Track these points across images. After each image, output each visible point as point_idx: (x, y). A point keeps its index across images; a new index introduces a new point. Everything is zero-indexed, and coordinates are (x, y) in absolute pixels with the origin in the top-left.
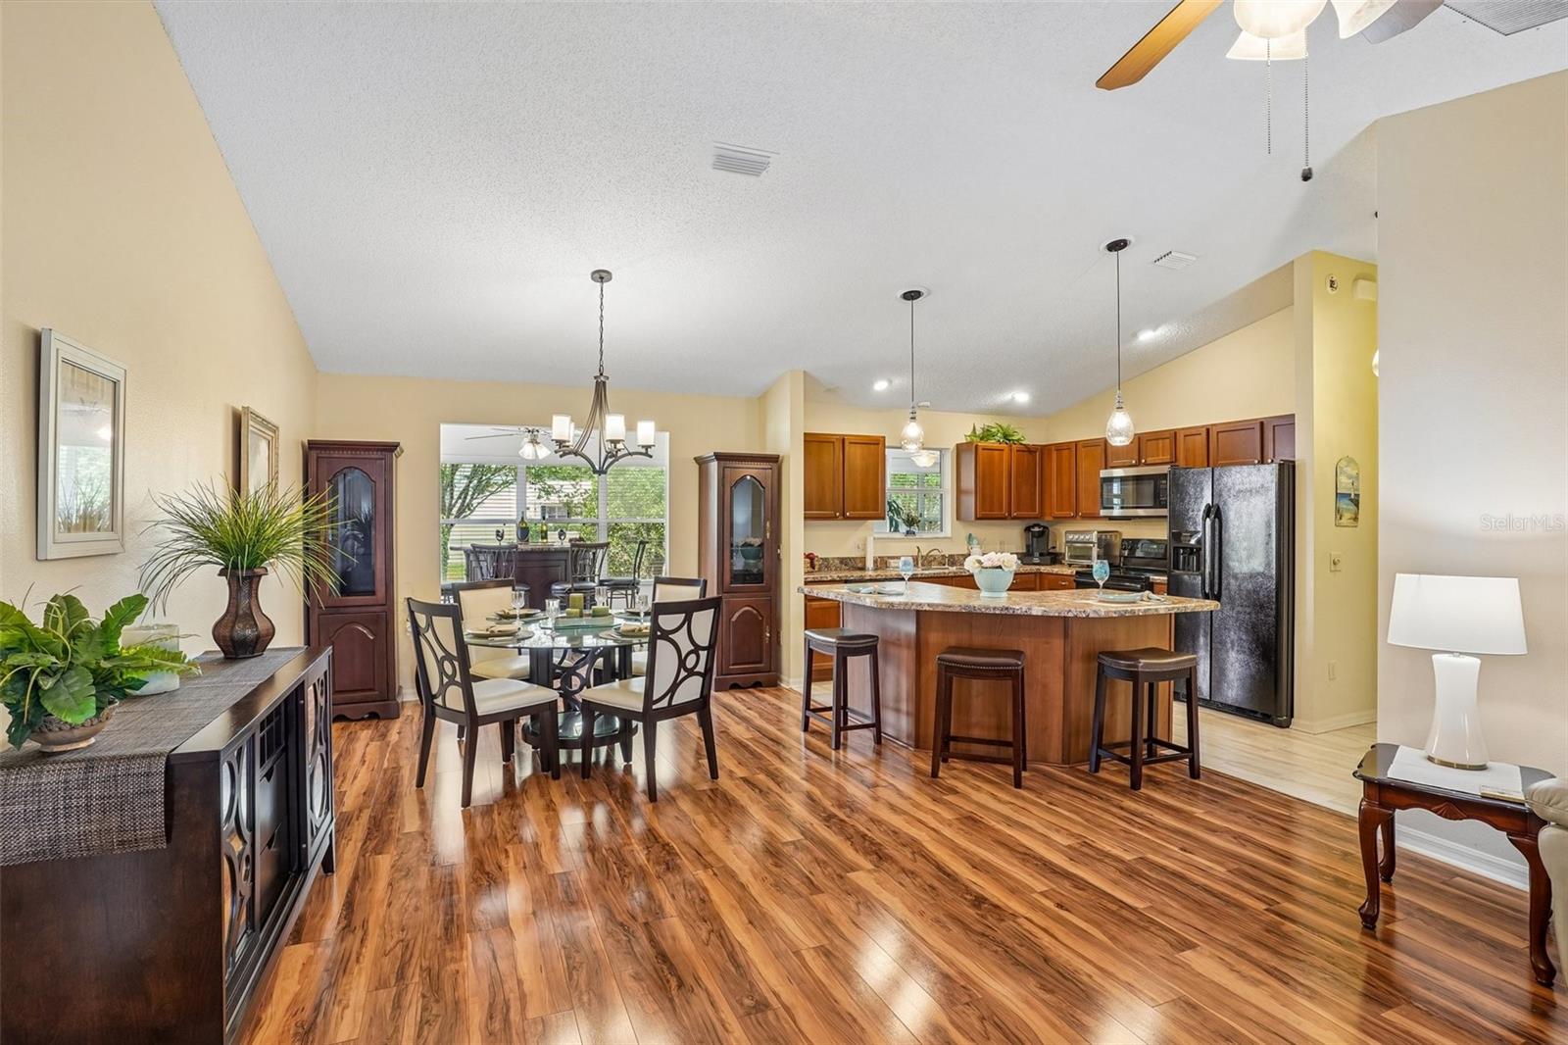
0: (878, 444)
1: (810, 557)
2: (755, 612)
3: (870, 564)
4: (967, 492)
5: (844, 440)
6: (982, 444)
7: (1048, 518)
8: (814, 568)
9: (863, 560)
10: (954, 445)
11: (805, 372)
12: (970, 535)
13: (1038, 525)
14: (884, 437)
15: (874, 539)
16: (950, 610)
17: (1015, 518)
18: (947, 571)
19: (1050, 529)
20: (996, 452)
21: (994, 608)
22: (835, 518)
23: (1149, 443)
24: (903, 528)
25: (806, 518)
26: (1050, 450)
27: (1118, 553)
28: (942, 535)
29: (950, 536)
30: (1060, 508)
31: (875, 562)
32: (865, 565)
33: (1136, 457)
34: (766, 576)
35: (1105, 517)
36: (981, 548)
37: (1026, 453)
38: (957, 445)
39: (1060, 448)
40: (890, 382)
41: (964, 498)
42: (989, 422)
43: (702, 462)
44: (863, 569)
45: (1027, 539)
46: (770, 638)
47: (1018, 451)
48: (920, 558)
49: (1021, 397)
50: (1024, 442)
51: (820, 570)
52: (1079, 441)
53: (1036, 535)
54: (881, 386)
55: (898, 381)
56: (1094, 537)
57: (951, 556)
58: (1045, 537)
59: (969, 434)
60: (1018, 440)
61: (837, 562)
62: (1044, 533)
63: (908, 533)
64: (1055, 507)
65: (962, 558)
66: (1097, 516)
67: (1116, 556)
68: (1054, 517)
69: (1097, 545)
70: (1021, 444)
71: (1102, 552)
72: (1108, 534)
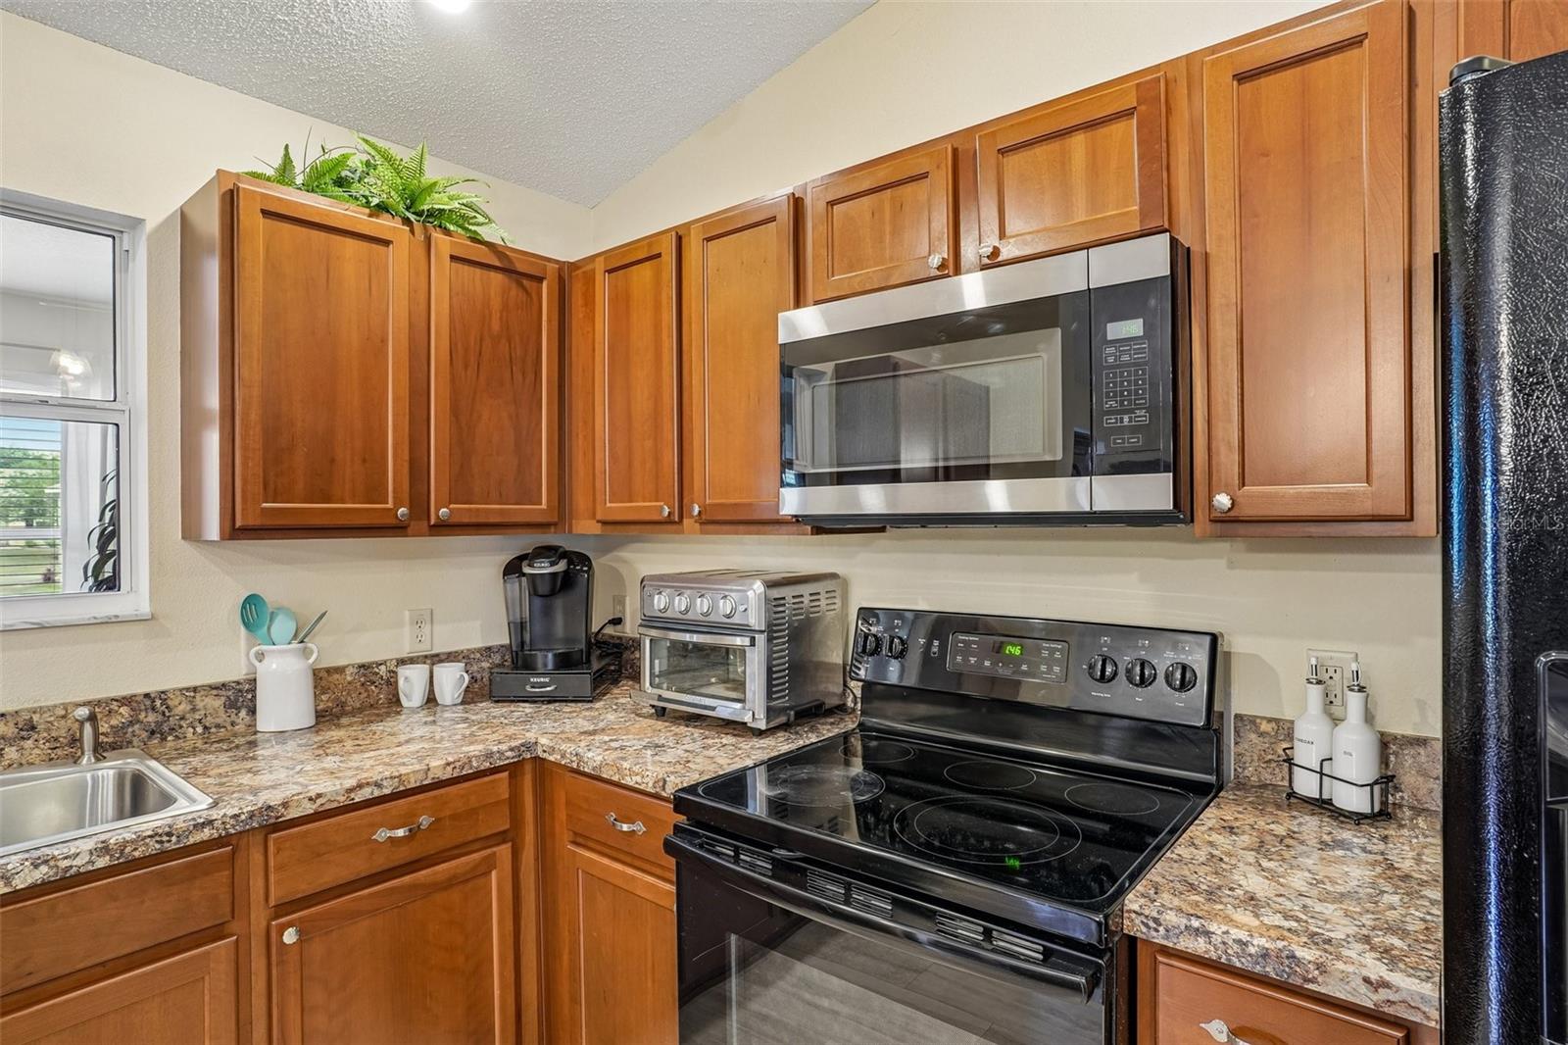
7: (586, 526)
13: (547, 551)
17: (445, 528)
19: (599, 563)
26: (590, 279)
27: (835, 657)
28: (104, 609)
30: (624, 490)
35: (798, 520)
37: (497, 278)
39: (620, 261)
45: (514, 603)
47: (457, 261)
50: (487, 233)
52: (687, 225)
53: (544, 588)
56: (749, 604)
58: (579, 592)
60: (462, 220)
62: (571, 584)
64: (605, 486)
65: (219, 703)
66: (766, 516)
67: (829, 667)
68: (604, 523)
69: (761, 639)
70: (476, 239)
71: (783, 662)
72: (805, 590)
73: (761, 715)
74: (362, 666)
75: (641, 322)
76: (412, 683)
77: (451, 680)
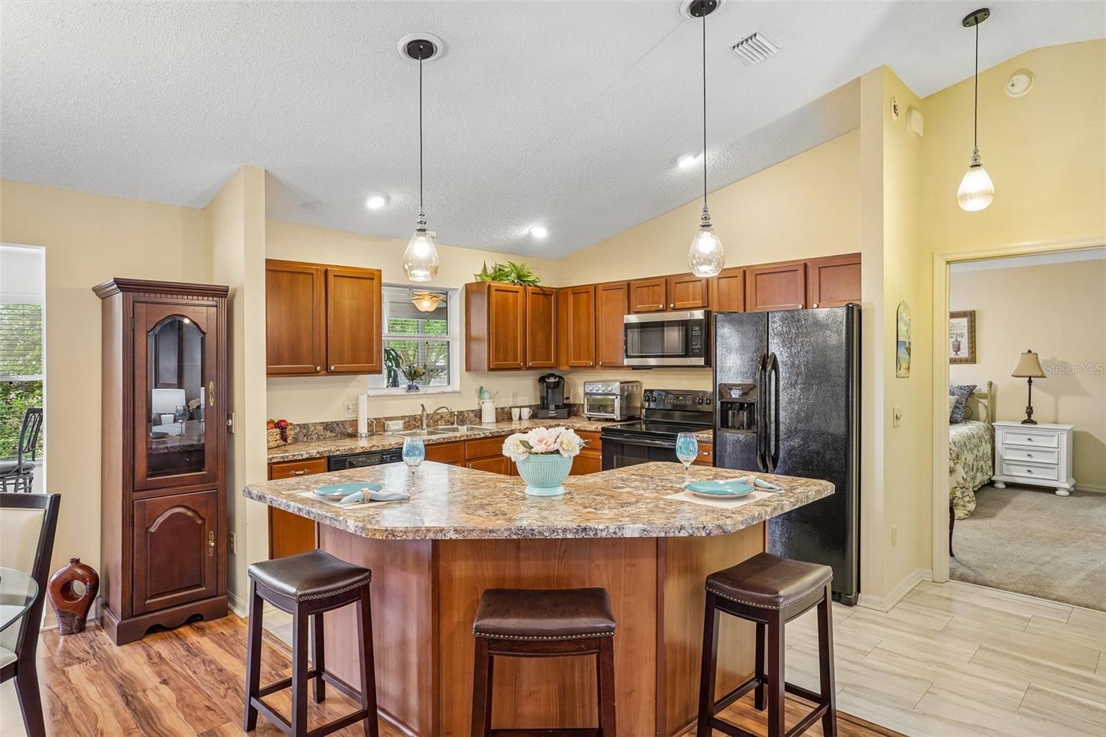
0: (373, 279)
1: (280, 427)
2: (190, 513)
3: (363, 429)
4: (478, 339)
5: (326, 271)
6: (495, 284)
7: (564, 368)
8: (285, 440)
9: (354, 423)
10: (463, 285)
11: (266, 171)
12: (482, 388)
13: (553, 375)
14: (380, 271)
15: (368, 396)
16: (493, 536)
17: (530, 368)
18: (458, 434)
19: (566, 379)
20: (510, 294)
21: (565, 530)
22: (314, 373)
23: (678, 285)
24: (404, 382)
25: (270, 374)
26: (567, 293)
27: (639, 405)
28: (449, 389)
29: (458, 389)
30: (578, 357)
31: (370, 425)
32: (356, 430)
33: (663, 300)
34: (209, 460)
35: (629, 366)
36: (494, 402)
37: (541, 296)
38: (466, 285)
39: (577, 291)
40: (388, 199)
41: (474, 346)
42: (504, 261)
43: (102, 293)
44: (354, 435)
45: (541, 391)
46: (216, 547)
47: (532, 293)
48: (424, 418)
49: (539, 232)
50: (539, 284)
51: (296, 440)
52: (598, 285)
53: (552, 386)
54: (375, 203)
55: (397, 198)
56: (616, 388)
57: (461, 413)
58: (560, 388)
59: (479, 273)
60: (533, 282)
61: (320, 428)
62: (559, 385)
63: (410, 388)
64: (571, 356)
65: (473, 415)
66: (620, 365)
67: (637, 408)
68: (570, 367)
69: (619, 397)
70: (536, 286)
71: (624, 405)
72: (630, 385)
73: (619, 416)
74: (502, 408)
75: (583, 310)
76: (515, 412)
77: (526, 413)
